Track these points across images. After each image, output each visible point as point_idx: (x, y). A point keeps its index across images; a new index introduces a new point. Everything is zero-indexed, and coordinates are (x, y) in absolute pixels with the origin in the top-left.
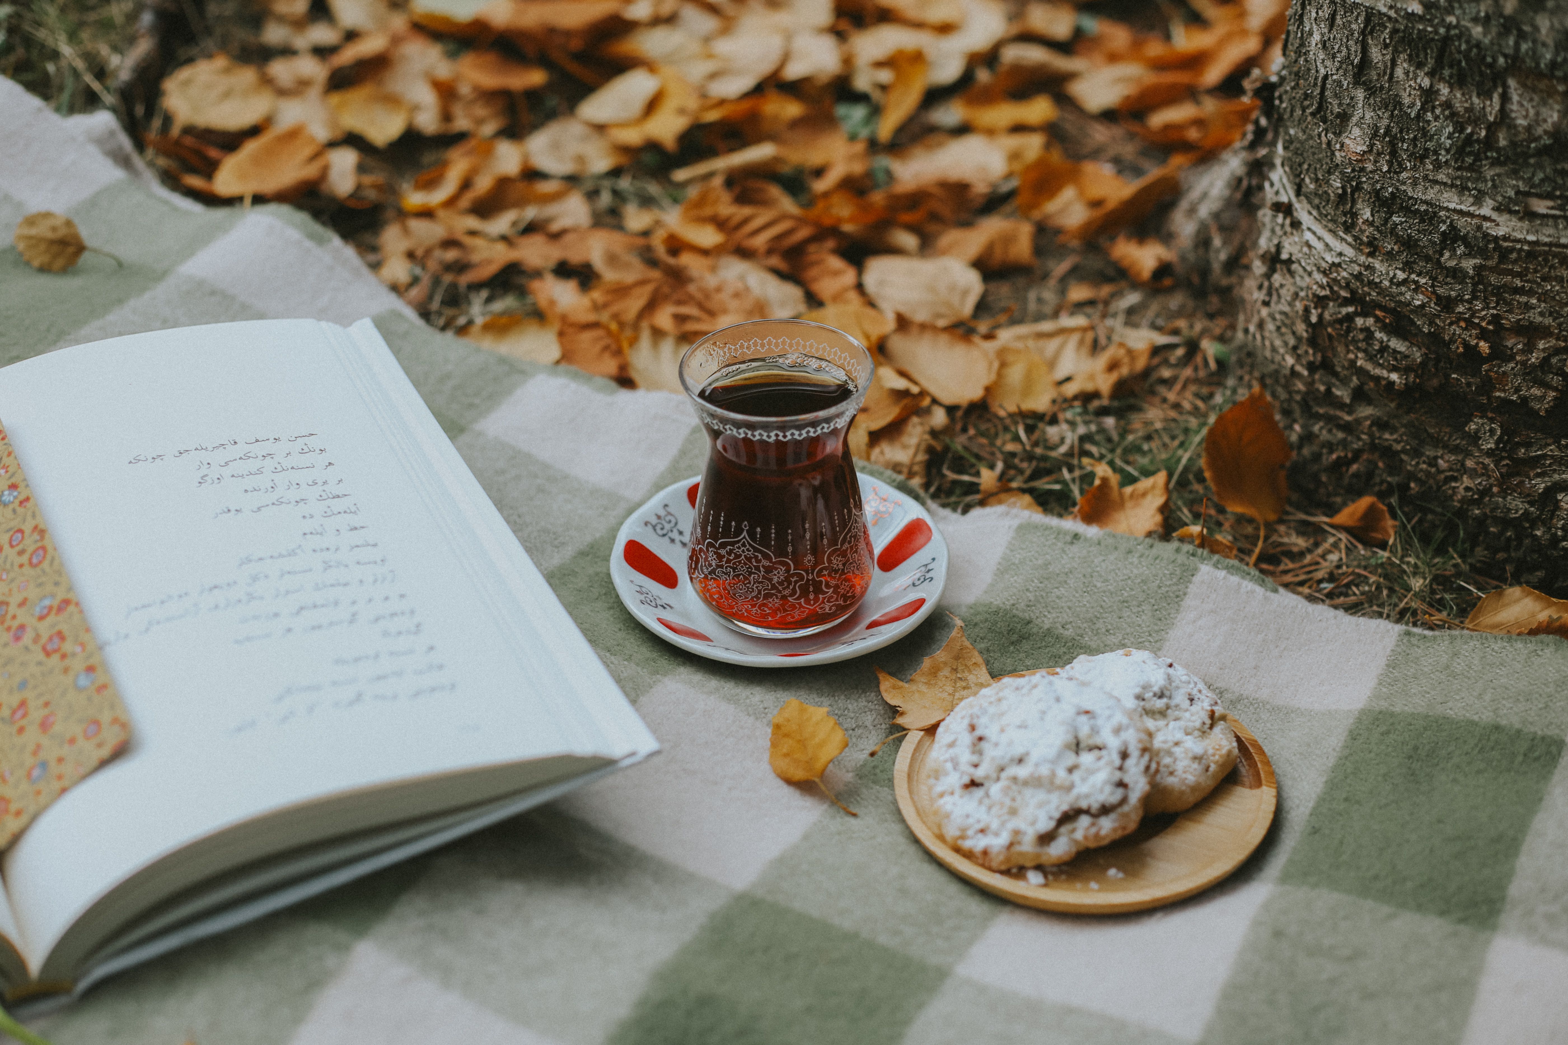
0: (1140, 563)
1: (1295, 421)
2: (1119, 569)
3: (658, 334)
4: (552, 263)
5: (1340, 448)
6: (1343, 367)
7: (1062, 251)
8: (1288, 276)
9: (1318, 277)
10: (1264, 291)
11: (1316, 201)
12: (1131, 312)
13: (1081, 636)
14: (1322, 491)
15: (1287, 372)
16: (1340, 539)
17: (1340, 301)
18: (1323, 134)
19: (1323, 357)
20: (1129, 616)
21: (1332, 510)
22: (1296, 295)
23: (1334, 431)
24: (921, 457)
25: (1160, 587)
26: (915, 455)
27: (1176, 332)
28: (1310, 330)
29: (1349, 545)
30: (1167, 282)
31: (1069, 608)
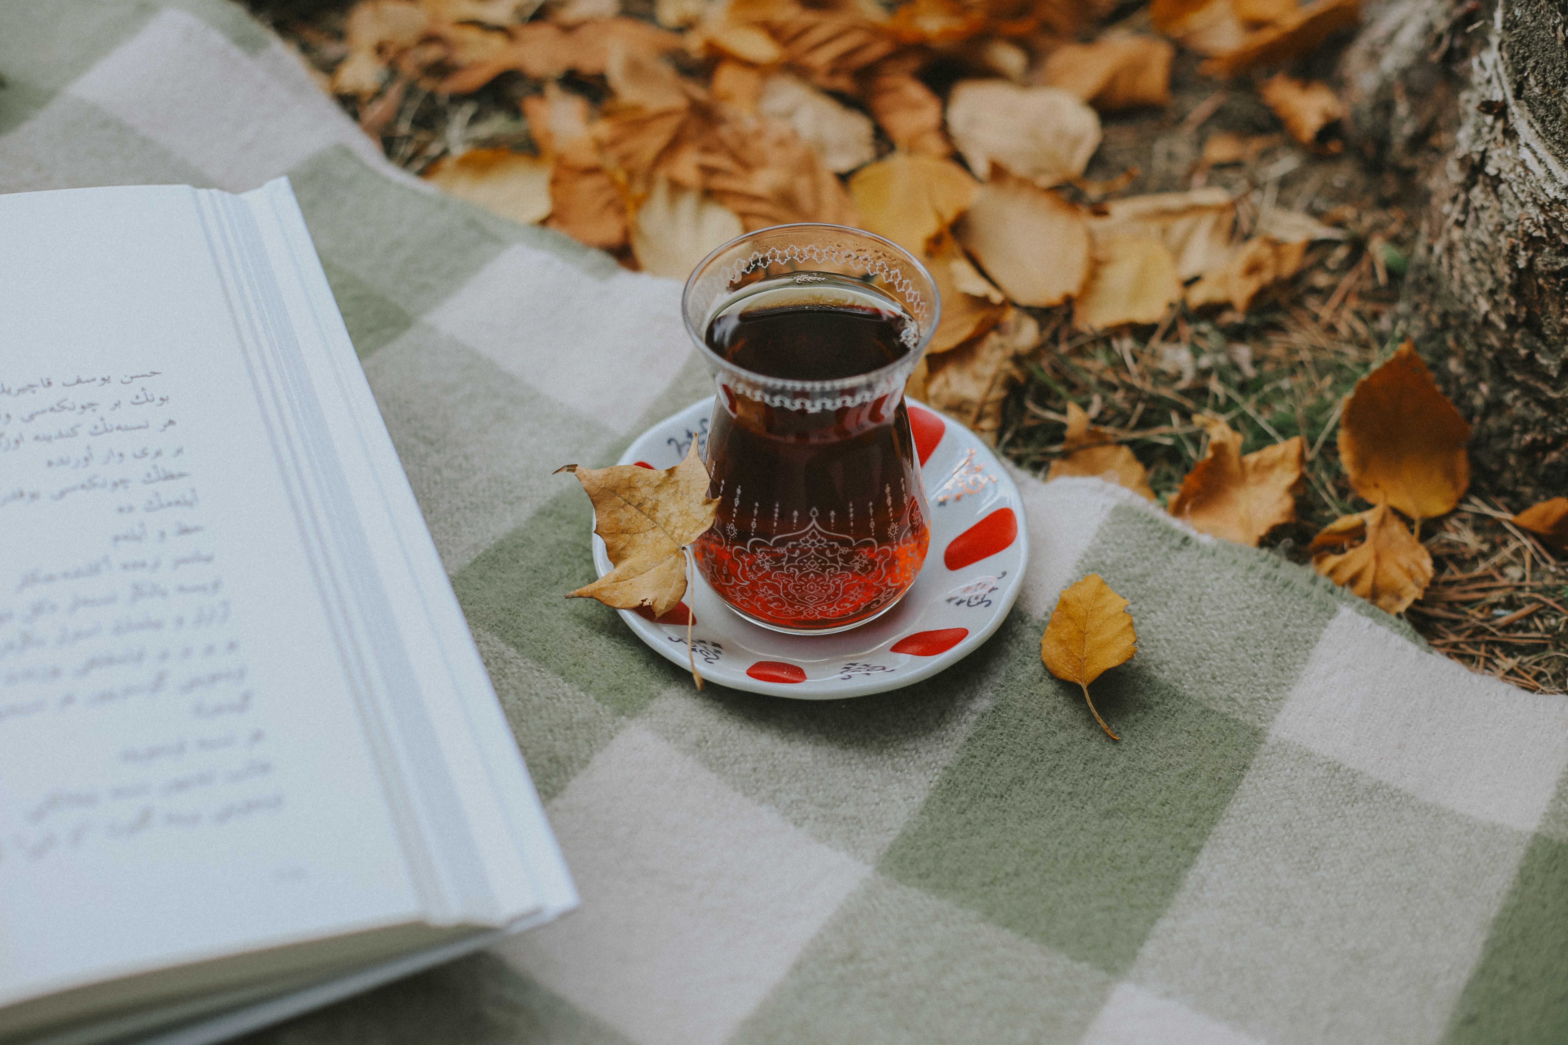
0: (1264, 588)
1: (1481, 379)
2: (1236, 594)
3: (676, 188)
4: (556, 70)
5: (1538, 428)
6: (1554, 331)
7: (1205, 84)
8: (1492, 197)
9: (1534, 211)
10: (1458, 207)
11: (1542, 112)
12: (1284, 183)
13: (1180, 682)
14: (1507, 475)
15: (1479, 319)
16: (1525, 547)
17: (1559, 248)
18: (1560, 28)
19: (1528, 313)
20: (1243, 661)
21: (1518, 505)
22: (1501, 228)
23: (1532, 405)
24: (998, 393)
25: (1286, 626)
26: (990, 390)
27: (1339, 224)
28: (1515, 275)
29: (1537, 557)
30: (1334, 147)
31: (1168, 641)
